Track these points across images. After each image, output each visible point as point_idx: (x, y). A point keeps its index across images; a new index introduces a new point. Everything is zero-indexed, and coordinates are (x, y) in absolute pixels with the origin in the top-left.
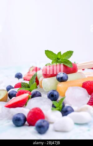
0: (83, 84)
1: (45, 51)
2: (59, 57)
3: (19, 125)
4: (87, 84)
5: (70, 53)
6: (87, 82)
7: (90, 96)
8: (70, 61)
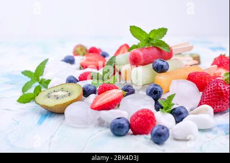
0: (189, 76)
1: (131, 26)
2: (151, 37)
3: (122, 134)
4: (196, 76)
5: (163, 31)
6: (195, 73)
7: (201, 93)
8: (166, 42)
